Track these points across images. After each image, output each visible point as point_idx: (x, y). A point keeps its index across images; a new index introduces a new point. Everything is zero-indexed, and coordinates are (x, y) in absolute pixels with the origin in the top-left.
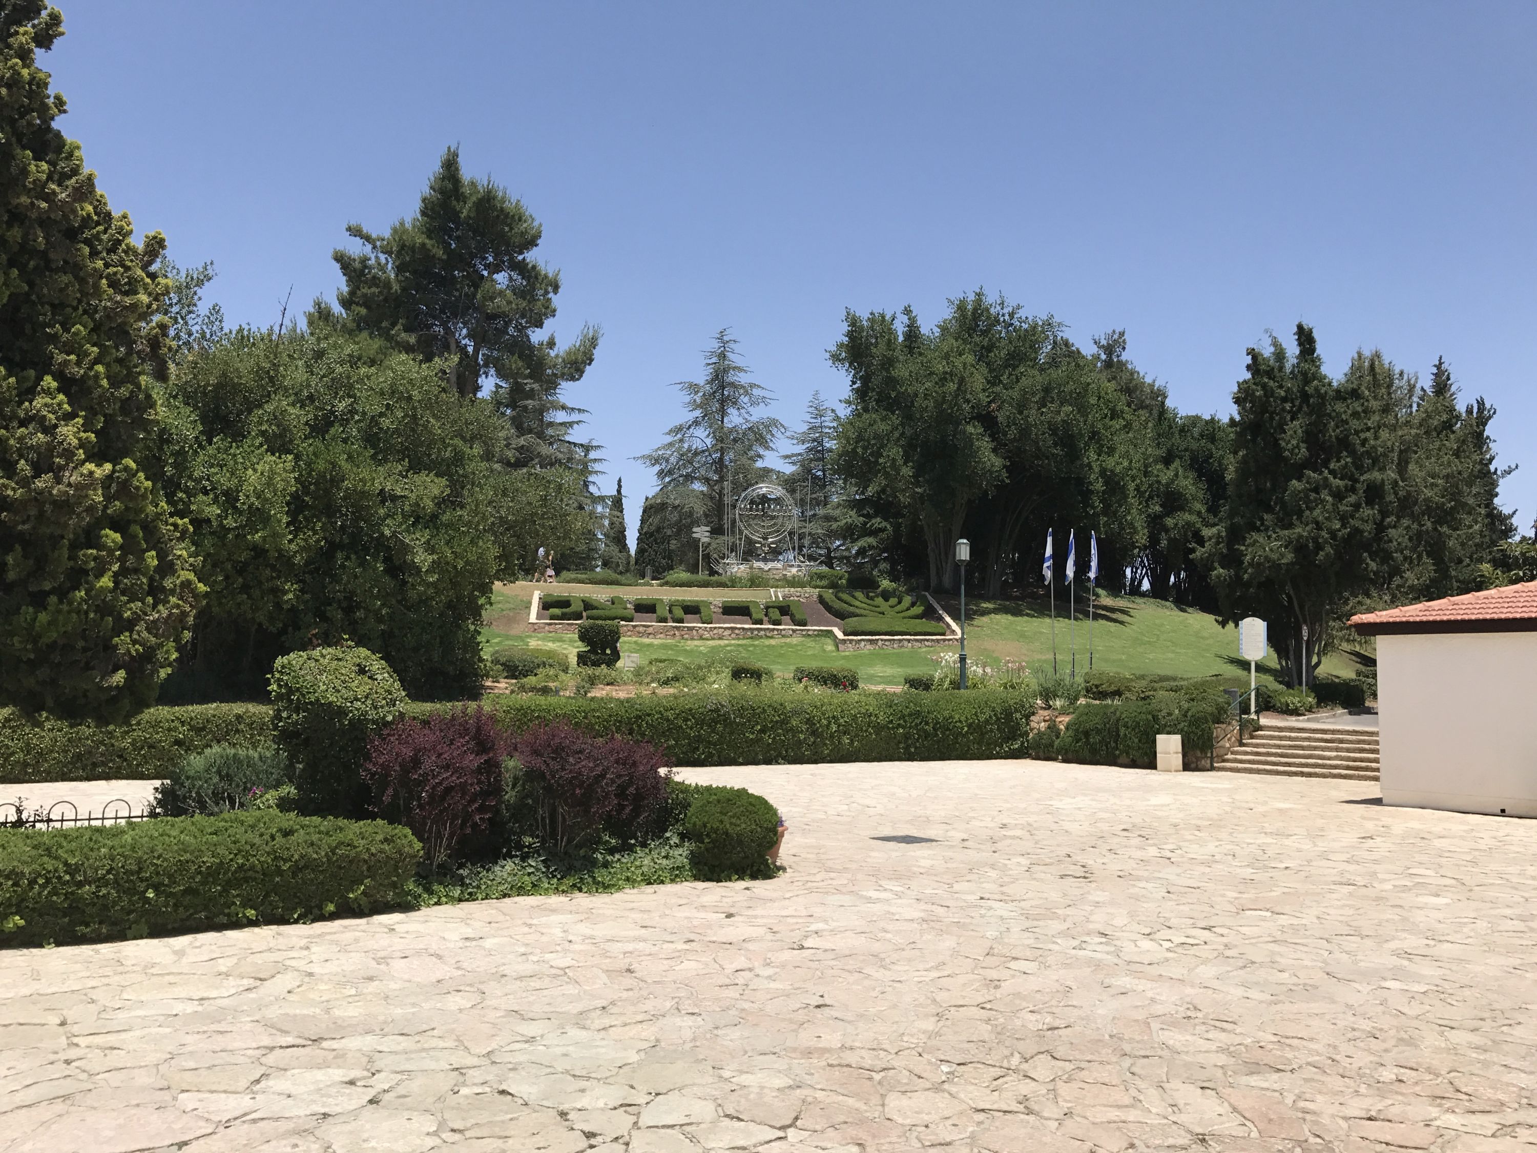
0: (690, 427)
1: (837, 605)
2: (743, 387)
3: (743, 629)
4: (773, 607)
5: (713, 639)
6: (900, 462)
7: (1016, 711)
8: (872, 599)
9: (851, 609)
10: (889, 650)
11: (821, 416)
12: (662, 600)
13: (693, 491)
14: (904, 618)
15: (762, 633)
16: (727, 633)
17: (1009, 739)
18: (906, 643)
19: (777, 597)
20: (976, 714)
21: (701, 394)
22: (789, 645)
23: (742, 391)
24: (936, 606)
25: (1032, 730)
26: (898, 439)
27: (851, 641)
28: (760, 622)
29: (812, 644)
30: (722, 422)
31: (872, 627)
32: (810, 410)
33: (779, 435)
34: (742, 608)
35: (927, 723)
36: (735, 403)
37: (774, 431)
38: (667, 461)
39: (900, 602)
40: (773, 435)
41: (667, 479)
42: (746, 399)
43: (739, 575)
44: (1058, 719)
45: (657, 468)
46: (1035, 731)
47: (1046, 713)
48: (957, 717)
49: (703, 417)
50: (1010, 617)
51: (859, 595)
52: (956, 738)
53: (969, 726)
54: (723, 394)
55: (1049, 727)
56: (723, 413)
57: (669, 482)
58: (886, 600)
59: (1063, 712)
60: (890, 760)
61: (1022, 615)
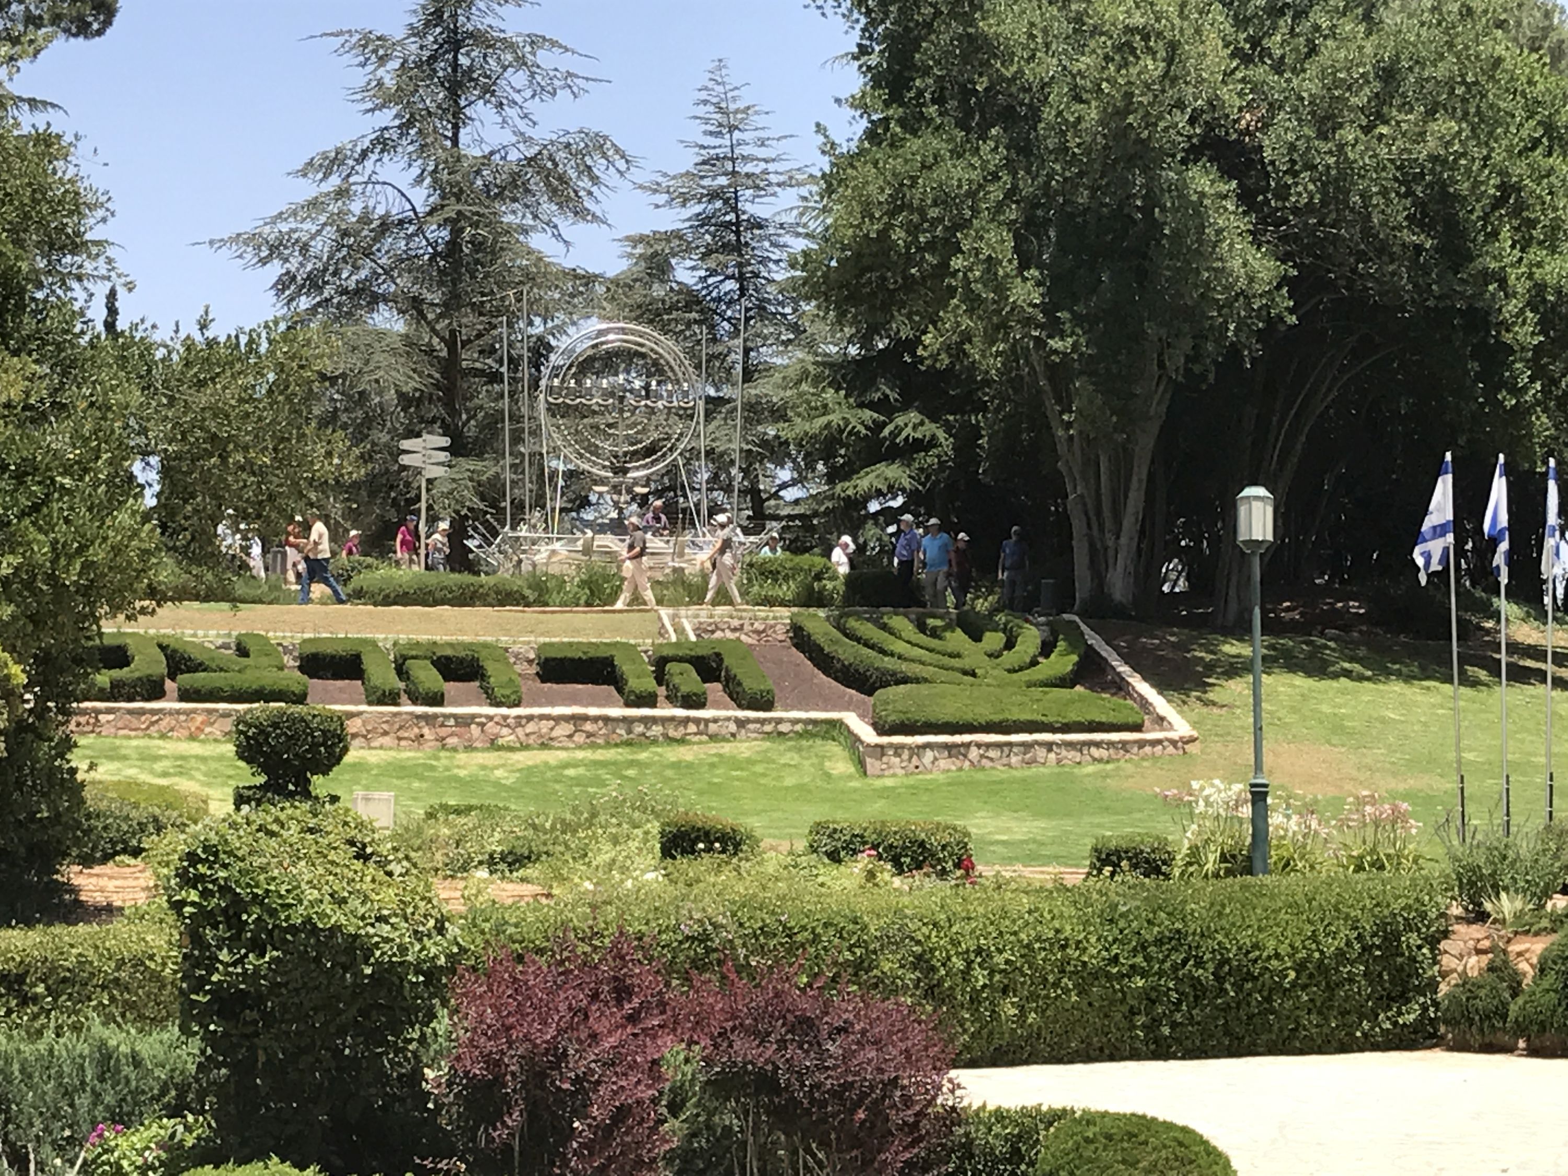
0: (364, 154)
1: (847, 652)
2: (510, 46)
3: (606, 719)
4: (680, 660)
5: (525, 747)
6: (1008, 267)
7: (1409, 926)
8: (934, 633)
9: (888, 663)
10: (1000, 772)
11: (732, 128)
12: (373, 643)
13: (381, 335)
14: (1030, 684)
15: (657, 730)
16: (564, 729)
17: (1391, 999)
18: (1041, 753)
19: (679, 630)
20: (1314, 937)
21: (395, 64)
22: (734, 763)
23: (509, 57)
24: (1106, 652)
25: (1444, 975)
26: (999, 207)
27: (898, 749)
28: (649, 700)
29: (792, 758)
30: (455, 141)
31: (947, 712)
32: (701, 110)
33: (610, 177)
34: (592, 661)
35: (1200, 964)
36: (488, 90)
37: (599, 165)
38: (305, 248)
39: (1010, 645)
40: (595, 180)
41: (304, 303)
42: (519, 78)
43: (554, 570)
44: (1514, 948)
45: (276, 269)
46: (1454, 979)
47: (1476, 931)
48: (1271, 944)
49: (404, 128)
50: (1300, 681)
51: (899, 622)
52: (1268, 999)
53: (1300, 967)
54: (455, 65)
55: (1491, 969)
56: (457, 119)
57: (313, 310)
58: (977, 637)
59: (1525, 930)
60: (1112, 1058)
61: (1335, 676)
